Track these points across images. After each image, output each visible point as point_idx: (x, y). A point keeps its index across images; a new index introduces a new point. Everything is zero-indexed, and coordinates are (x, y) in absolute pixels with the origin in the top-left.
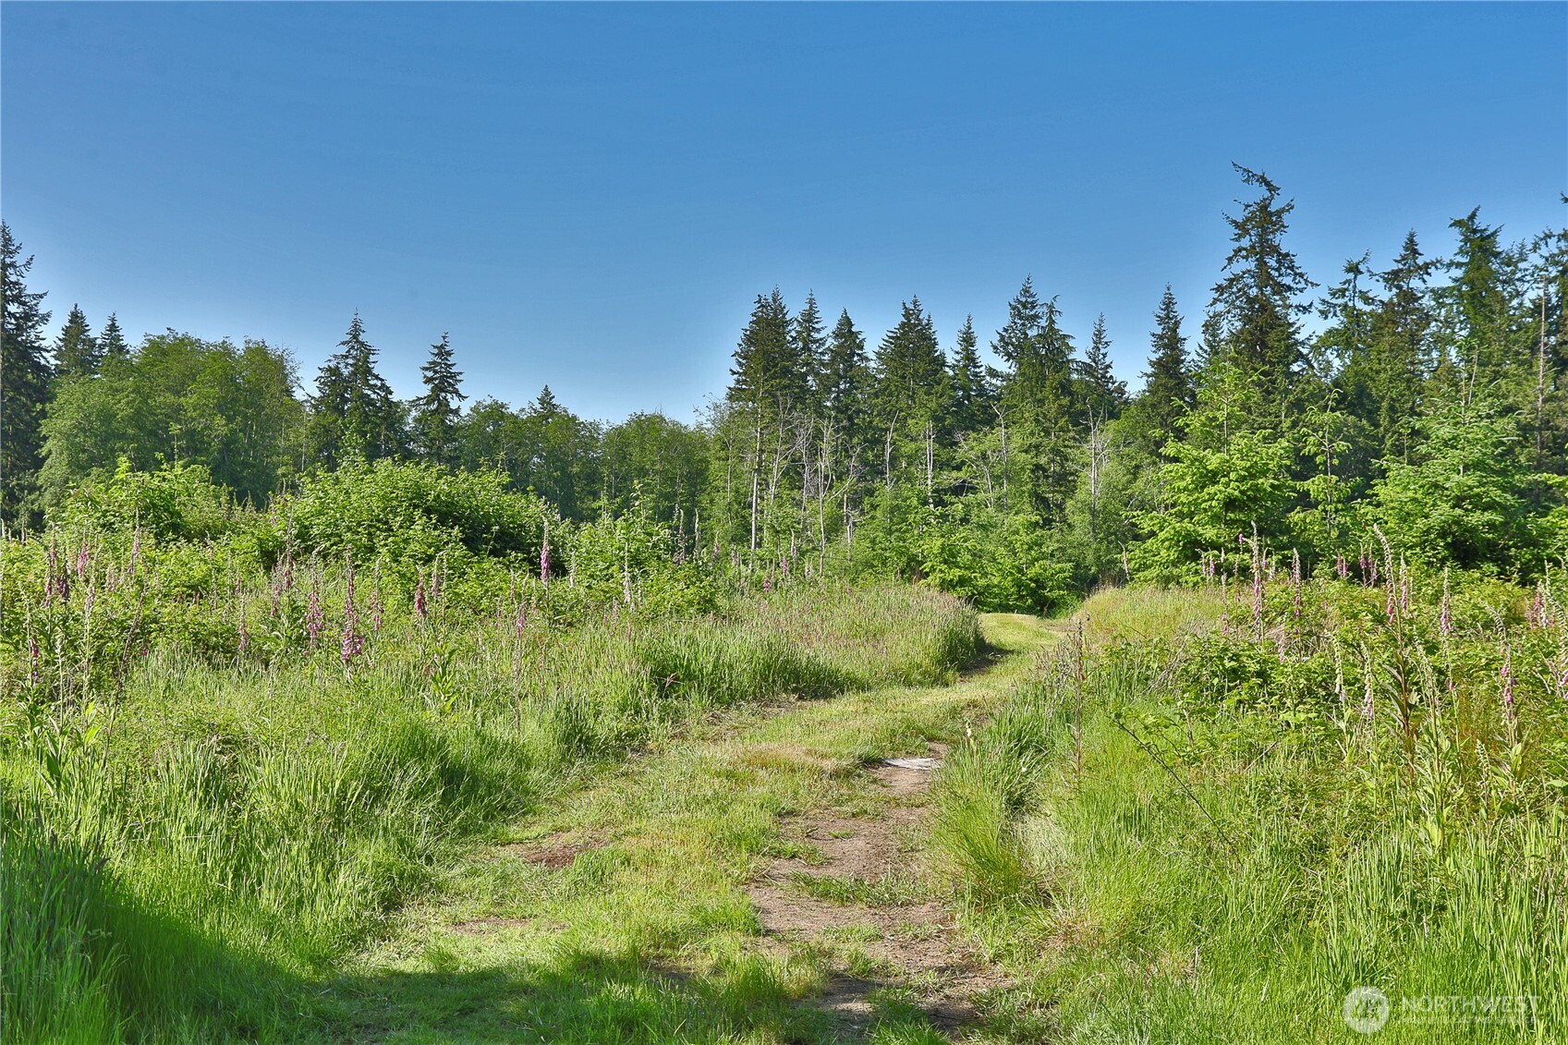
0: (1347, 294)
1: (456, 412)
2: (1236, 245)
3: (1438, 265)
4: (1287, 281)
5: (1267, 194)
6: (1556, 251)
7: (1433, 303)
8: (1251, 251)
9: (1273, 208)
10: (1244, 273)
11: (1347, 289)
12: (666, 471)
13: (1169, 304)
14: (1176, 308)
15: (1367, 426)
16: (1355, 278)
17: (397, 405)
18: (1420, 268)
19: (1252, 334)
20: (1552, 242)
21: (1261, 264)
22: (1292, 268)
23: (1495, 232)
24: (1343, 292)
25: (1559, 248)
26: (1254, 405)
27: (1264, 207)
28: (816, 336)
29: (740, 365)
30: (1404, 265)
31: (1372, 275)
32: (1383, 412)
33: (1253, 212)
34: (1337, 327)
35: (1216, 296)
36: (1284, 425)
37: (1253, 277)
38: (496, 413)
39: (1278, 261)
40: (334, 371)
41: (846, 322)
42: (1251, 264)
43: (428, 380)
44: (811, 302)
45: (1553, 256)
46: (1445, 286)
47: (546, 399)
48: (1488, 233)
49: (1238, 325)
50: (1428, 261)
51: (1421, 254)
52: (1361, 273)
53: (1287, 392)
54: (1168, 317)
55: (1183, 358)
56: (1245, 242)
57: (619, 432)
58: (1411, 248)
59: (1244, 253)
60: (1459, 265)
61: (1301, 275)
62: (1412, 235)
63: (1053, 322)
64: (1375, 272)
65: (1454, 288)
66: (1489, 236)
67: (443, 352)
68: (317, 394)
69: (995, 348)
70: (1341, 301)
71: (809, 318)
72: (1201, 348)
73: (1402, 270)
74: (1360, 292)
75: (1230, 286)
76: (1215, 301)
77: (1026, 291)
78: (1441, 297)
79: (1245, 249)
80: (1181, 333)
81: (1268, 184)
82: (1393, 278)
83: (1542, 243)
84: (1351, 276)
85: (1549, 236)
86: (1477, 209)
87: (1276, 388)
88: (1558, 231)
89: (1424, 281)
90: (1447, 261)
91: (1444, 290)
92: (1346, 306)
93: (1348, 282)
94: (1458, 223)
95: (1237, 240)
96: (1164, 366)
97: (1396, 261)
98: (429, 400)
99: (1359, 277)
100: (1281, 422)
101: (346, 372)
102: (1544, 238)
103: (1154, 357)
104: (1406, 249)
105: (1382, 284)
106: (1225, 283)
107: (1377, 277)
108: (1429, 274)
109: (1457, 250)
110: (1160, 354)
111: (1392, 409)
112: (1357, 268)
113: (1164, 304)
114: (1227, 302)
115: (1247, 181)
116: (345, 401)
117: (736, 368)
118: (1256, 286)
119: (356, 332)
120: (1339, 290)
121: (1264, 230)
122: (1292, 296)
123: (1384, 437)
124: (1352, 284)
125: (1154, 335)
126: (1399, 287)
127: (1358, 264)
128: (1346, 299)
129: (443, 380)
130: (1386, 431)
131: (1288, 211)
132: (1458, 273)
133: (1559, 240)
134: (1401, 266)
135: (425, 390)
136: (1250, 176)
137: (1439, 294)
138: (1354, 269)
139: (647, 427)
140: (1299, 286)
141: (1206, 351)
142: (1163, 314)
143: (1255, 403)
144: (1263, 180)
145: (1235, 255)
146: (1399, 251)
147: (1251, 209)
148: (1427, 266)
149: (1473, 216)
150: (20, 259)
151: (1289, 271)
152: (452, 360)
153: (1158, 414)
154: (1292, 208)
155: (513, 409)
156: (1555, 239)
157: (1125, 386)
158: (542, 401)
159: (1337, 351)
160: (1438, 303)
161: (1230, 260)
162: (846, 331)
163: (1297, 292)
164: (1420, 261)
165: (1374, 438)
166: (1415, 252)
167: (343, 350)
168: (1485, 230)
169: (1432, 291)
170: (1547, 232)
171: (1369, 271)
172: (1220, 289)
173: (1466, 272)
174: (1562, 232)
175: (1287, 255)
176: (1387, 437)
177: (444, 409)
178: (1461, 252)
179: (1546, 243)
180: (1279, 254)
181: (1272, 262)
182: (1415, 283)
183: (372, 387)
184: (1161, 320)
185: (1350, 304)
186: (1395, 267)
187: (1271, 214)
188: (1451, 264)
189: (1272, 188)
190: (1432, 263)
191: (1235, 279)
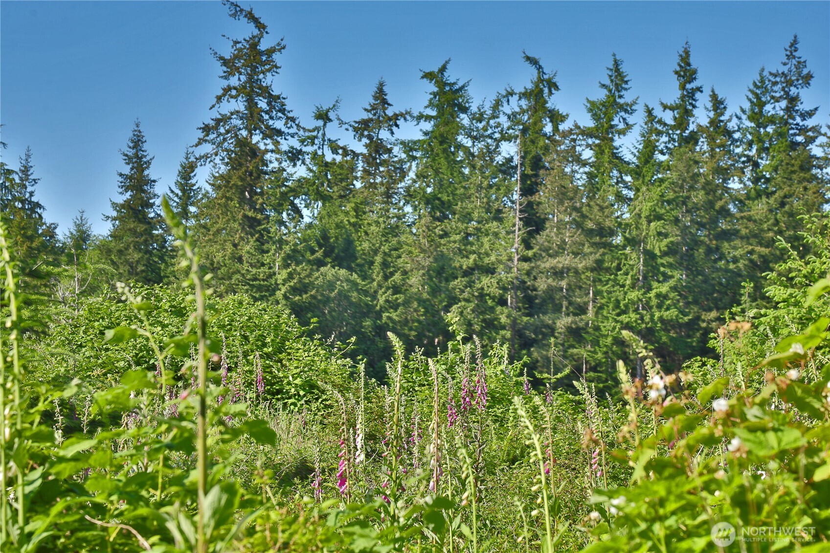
0: (316, 141)
2: (225, 83)
3: (408, 117)
4: (279, 125)
5: (256, 32)
6: (517, 110)
7: (404, 156)
8: (240, 90)
9: (263, 46)
10: (232, 114)
11: (316, 137)
13: (137, 142)
14: (145, 147)
15: (359, 281)
16: (325, 125)
18: (390, 119)
19: (242, 179)
20: (514, 100)
21: (251, 104)
22: (282, 111)
23: (463, 87)
24: (313, 139)
25: (520, 107)
26: (247, 256)
27: (254, 44)
30: (375, 115)
31: (342, 123)
32: (377, 267)
33: (240, 50)
34: (305, 176)
35: (201, 135)
36: (279, 277)
37: (241, 119)
39: (269, 104)
42: (240, 105)
45: (514, 114)
46: (416, 138)
48: (457, 87)
49: (223, 169)
50: (398, 112)
51: (389, 105)
52: (330, 120)
53: (281, 242)
54: (136, 155)
55: (151, 201)
56: (234, 81)
58: (381, 99)
59: (234, 92)
60: (428, 118)
61: (293, 120)
62: (382, 85)
64: (344, 120)
65: (424, 141)
66: (458, 91)
70: (309, 149)
72: (172, 192)
73: (371, 120)
74: (329, 140)
75: (216, 128)
76: (200, 142)
78: (411, 150)
79: (235, 88)
80: (151, 173)
81: (256, 21)
82: (362, 128)
83: (504, 100)
84: (320, 123)
85: (511, 94)
86: (447, 62)
87: (271, 238)
88: (519, 89)
89: (392, 133)
90: (416, 114)
91: (415, 142)
92: (315, 153)
93: (317, 129)
94: (429, 76)
95: (226, 78)
96: (132, 208)
97: (366, 110)
99: (328, 124)
100: (274, 274)
102: (507, 96)
103: (121, 199)
104: (376, 98)
105: (351, 133)
106: (212, 123)
107: (346, 126)
108: (397, 126)
109: (427, 103)
110: (128, 195)
111: (385, 265)
112: (326, 114)
113: (132, 141)
114: (214, 144)
115: (234, 15)
118: (246, 128)
120: (309, 138)
121: (254, 68)
122: (282, 141)
123: (376, 292)
124: (321, 132)
125: (121, 175)
126: (370, 137)
127: (328, 111)
128: (315, 147)
130: (380, 286)
131: (279, 50)
132: (428, 126)
133: (520, 99)
134: (371, 116)
136: (237, 11)
137: (409, 147)
138: (323, 116)
140: (291, 131)
141: (177, 195)
142: (131, 152)
143: (248, 252)
144: (251, 17)
145: (224, 95)
146: (368, 100)
147: (239, 46)
148: (396, 117)
149: (443, 69)
151: (280, 114)
153: (127, 261)
154: (284, 48)
156: (516, 97)
157: (55, 228)
159: (305, 200)
160: (408, 156)
161: (219, 99)
163: (289, 137)
164: (390, 112)
165: (366, 293)
166: (385, 103)
168: (455, 83)
169: (403, 143)
170: (509, 90)
171: (339, 119)
172: (207, 129)
173: (435, 125)
174: (523, 91)
175: (278, 97)
176: (380, 292)
178: (431, 105)
179: (508, 101)
180: (270, 95)
181: (263, 104)
182: (384, 134)
184: (129, 160)
185: (320, 152)
186: (366, 116)
187: (261, 53)
188: (420, 117)
189: (260, 26)
190: (402, 115)
191: (223, 120)
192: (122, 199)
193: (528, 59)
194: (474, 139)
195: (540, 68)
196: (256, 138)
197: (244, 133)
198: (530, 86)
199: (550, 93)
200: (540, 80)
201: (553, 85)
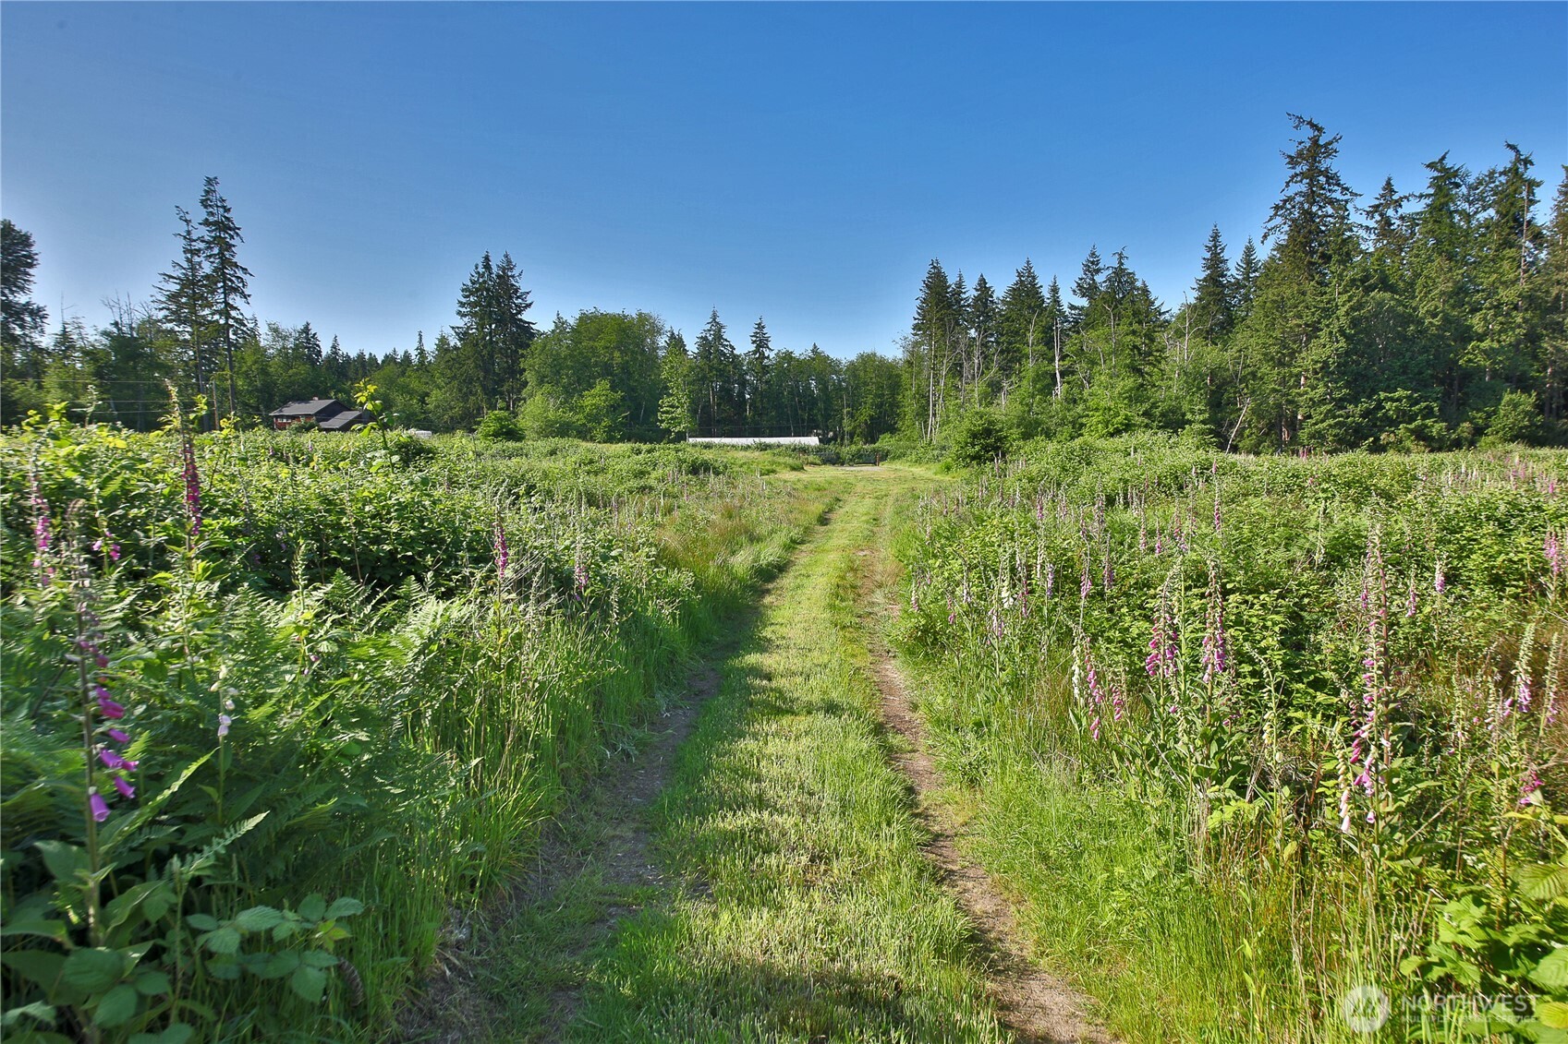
1: (768, 357)
2: (1292, 172)
3: (1411, 198)
5: (1316, 133)
8: (1304, 175)
9: (1322, 141)
10: (1297, 193)
12: (878, 383)
13: (1215, 237)
14: (1221, 239)
17: (739, 356)
18: (1396, 201)
21: (1312, 184)
23: (1459, 169)
27: (1314, 142)
28: (963, 296)
29: (919, 314)
30: (1383, 200)
33: (1303, 148)
35: (1273, 213)
36: (1339, 300)
37: (1304, 196)
38: (788, 356)
39: (1327, 181)
40: (705, 338)
41: (983, 282)
42: (1303, 187)
43: (754, 342)
44: (960, 276)
46: (1419, 211)
47: (815, 350)
48: (1454, 170)
50: (1402, 196)
51: (1395, 191)
54: (1215, 245)
55: (1224, 273)
56: (1299, 170)
57: (852, 363)
58: (1389, 187)
59: (1298, 178)
60: (1428, 196)
62: (1389, 179)
63: (1122, 264)
65: (1425, 212)
66: (1455, 172)
67: (760, 327)
68: (696, 351)
69: (1074, 291)
71: (960, 285)
72: (1239, 265)
73: (1381, 204)
75: (1284, 205)
76: (1272, 217)
77: (1093, 254)
78: (1414, 219)
79: (1299, 175)
80: (1225, 256)
81: (1315, 126)
82: (1374, 210)
86: (1446, 153)
89: (1398, 211)
90: (1417, 194)
91: (1417, 214)
94: (1431, 166)
95: (1291, 169)
96: (1210, 281)
97: (1376, 198)
98: (755, 353)
100: (1335, 299)
101: (710, 338)
104: (1385, 189)
108: (1403, 205)
109: (1428, 185)
110: (1207, 272)
113: (1212, 237)
114: (1282, 217)
115: (1297, 125)
116: (711, 354)
117: (917, 316)
118: (1307, 202)
119: (714, 316)
121: (1315, 158)
125: (1202, 260)
126: (1380, 216)
129: (761, 342)
131: (1335, 142)
132: (1428, 201)
134: (1381, 202)
135: (753, 347)
136: (1300, 122)
137: (1412, 218)
139: (868, 361)
141: (1243, 267)
142: (1211, 244)
144: (1311, 124)
145: (1291, 181)
146: (1379, 190)
147: (1302, 145)
148: (1401, 199)
149: (1443, 158)
150: (516, 272)
151: (1336, 187)
152: (765, 331)
154: (1339, 140)
155: (796, 354)
158: (813, 351)
161: (1287, 184)
162: (983, 286)
164: (1395, 197)
166: (1392, 191)
167: (708, 327)
168: (1452, 167)
169: (1406, 216)
172: (1277, 208)
173: (1433, 200)
174: (1503, 169)
175: (1335, 175)
177: (763, 357)
178: (1431, 186)
180: (1329, 175)
182: (1391, 213)
183: (724, 346)
184: (1209, 249)
186: (1377, 202)
187: (1321, 146)
188: (1421, 196)
189: (1320, 130)
190: (1405, 197)
191: (1290, 199)
192: (1202, 275)
193: (1509, 146)
194: (1471, 203)
195: (1518, 151)
196: (1314, 209)
197: (1306, 206)
198: (1509, 165)
199: (1526, 168)
200: (1518, 160)
201: (1527, 162)
